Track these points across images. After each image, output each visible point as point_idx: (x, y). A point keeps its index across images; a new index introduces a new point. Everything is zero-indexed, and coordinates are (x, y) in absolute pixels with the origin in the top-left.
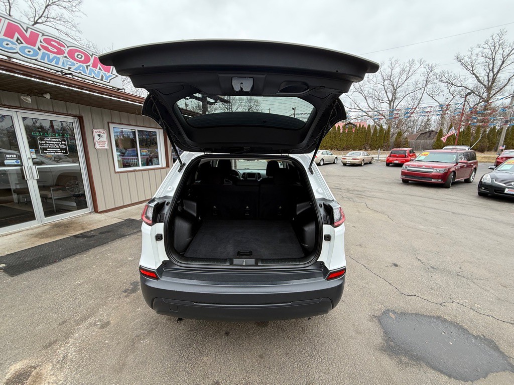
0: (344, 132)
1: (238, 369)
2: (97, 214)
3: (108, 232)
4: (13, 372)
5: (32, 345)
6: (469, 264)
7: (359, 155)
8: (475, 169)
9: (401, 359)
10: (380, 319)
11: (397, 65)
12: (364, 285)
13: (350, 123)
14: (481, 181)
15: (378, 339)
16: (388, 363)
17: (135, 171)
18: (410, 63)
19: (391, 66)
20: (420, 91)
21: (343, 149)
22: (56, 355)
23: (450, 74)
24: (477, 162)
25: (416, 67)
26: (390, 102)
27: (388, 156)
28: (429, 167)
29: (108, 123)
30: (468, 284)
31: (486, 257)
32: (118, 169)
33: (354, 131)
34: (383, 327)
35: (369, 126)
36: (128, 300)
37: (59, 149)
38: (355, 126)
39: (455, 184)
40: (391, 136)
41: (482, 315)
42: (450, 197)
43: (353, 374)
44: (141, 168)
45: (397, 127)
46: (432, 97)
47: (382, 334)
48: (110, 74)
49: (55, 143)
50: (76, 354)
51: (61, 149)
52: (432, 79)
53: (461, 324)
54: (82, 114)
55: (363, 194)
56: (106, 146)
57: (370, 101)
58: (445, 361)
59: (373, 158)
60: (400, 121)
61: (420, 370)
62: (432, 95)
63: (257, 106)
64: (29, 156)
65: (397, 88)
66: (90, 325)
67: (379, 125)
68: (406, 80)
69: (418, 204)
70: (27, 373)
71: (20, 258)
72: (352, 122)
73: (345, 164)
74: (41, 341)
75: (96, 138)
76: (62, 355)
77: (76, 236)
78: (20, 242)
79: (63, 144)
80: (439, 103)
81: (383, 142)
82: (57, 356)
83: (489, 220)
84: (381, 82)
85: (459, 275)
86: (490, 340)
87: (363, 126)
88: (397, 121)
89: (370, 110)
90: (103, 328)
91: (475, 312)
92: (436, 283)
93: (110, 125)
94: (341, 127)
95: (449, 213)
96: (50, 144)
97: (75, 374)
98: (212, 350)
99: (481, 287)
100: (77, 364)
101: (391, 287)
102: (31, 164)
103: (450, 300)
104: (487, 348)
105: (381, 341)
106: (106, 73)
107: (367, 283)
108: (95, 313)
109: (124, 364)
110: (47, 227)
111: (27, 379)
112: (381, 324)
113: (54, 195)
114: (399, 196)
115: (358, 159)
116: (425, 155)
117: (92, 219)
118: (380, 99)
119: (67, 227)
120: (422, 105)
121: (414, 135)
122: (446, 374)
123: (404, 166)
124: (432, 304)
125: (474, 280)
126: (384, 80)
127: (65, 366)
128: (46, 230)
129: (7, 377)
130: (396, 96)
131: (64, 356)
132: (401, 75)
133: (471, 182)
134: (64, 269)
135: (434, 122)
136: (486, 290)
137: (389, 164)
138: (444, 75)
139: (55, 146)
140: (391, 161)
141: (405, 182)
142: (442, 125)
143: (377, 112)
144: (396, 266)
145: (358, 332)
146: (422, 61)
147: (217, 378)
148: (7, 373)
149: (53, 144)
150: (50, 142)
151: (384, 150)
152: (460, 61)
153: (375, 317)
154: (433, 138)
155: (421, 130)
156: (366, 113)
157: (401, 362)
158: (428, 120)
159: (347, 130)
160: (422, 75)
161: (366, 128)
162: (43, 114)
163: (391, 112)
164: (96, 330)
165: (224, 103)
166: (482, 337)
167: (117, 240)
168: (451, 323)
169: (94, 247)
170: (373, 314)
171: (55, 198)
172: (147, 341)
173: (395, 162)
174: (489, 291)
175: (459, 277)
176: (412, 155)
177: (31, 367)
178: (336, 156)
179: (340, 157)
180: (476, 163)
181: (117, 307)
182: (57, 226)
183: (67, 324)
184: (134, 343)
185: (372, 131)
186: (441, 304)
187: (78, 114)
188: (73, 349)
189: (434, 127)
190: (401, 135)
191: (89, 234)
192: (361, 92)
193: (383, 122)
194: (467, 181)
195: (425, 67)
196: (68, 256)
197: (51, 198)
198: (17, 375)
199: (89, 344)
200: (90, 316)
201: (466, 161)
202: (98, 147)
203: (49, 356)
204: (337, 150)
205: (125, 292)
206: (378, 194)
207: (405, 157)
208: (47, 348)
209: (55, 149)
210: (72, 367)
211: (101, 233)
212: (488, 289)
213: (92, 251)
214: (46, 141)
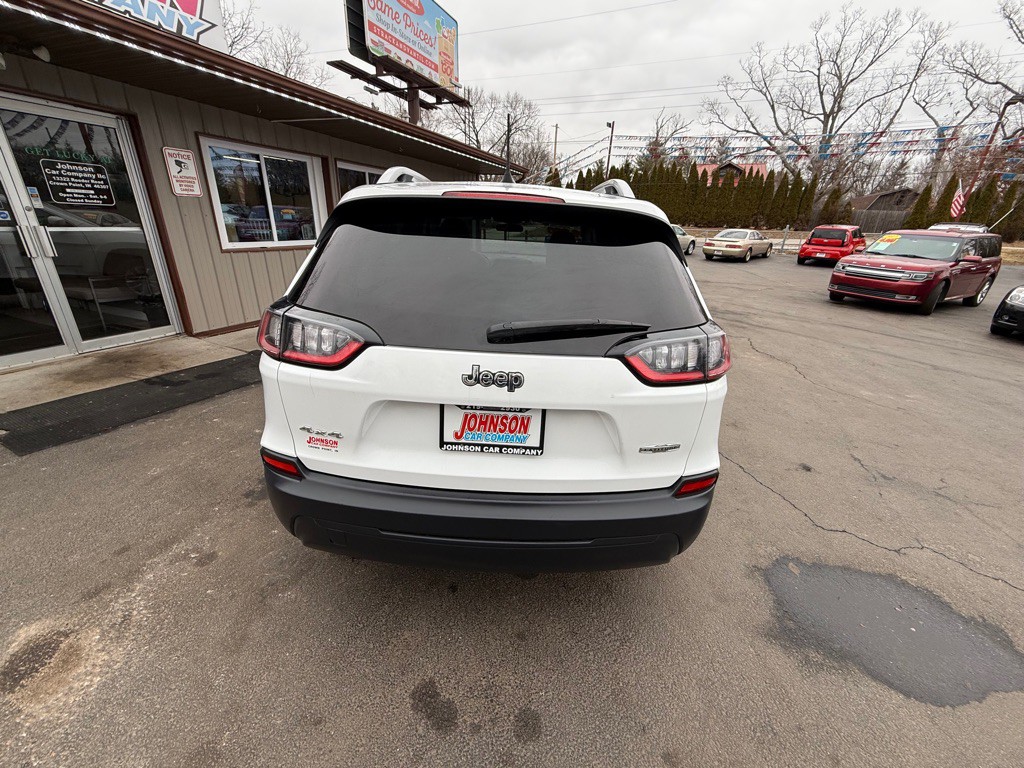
0: (714, 184)
1: (473, 659)
2: (192, 339)
3: (213, 375)
4: (24, 642)
5: (61, 590)
6: (960, 473)
7: (743, 238)
8: (993, 276)
9: (807, 656)
10: (769, 574)
11: (857, 24)
12: (739, 506)
13: (730, 166)
14: (1004, 302)
15: (764, 614)
16: (780, 661)
17: (264, 249)
18: (890, 19)
19: (842, 27)
20: (899, 92)
21: (709, 225)
22: (108, 613)
23: (977, 51)
24: (1000, 261)
25: (901, 30)
26: (827, 116)
27: (804, 241)
28: (895, 266)
29: (197, 135)
30: (956, 514)
31: (1000, 461)
32: (227, 245)
33: (736, 185)
34: (773, 590)
35: (772, 172)
36: (253, 512)
37: (92, 192)
38: (741, 172)
39: (944, 307)
40: (815, 197)
41: (982, 577)
42: (929, 334)
43: (708, 679)
44: (276, 243)
45: (832, 178)
46: (924, 108)
47: (771, 602)
48: (196, 19)
49: (80, 175)
50: (149, 613)
51: (98, 192)
52: (933, 63)
53: (937, 592)
54: (135, 110)
55: (745, 319)
56: (197, 190)
57: (781, 113)
58: (900, 664)
59: (771, 245)
60: (841, 164)
61: (845, 680)
62: (923, 104)
63: (529, 116)
64: (27, 203)
65: (847, 84)
66: (177, 558)
67: (793, 172)
68: (872, 63)
69: (859, 345)
70: (50, 644)
71: (34, 419)
72: (735, 161)
73: (710, 257)
74: (79, 584)
75: (173, 169)
76: (120, 614)
77: (148, 381)
78: (35, 389)
79: (100, 180)
80: (936, 123)
81: (796, 211)
82: (110, 616)
83: (1009, 384)
84: (814, 67)
85: (938, 495)
86: (997, 626)
87: (758, 172)
88: (833, 165)
89: (779, 134)
90: (202, 565)
91: (967, 570)
92: (890, 509)
93: (202, 139)
94: (709, 174)
95: (924, 366)
96: (70, 177)
97: (146, 651)
98: (422, 618)
99: (984, 521)
100: (150, 633)
101: (794, 512)
102: (34, 222)
103: (917, 544)
104: (988, 643)
105: (767, 617)
106: (189, 16)
107: (745, 501)
108: (186, 534)
109: (244, 638)
110: (89, 360)
111: (51, 657)
112: (770, 586)
113: (98, 295)
114: (822, 327)
115: (739, 247)
116: (889, 241)
117: (181, 349)
118: (806, 108)
119: (130, 362)
120: (896, 127)
121: (868, 197)
122: (899, 690)
123: (839, 264)
124: (880, 550)
125: (969, 506)
126: (821, 62)
127: (127, 635)
128: (86, 366)
129: (11, 651)
130: (842, 104)
131: (125, 616)
132: (862, 49)
133: (977, 305)
134: (124, 446)
135: (916, 169)
136: (994, 527)
137: (804, 259)
138: (963, 53)
139: (84, 184)
140: (811, 253)
141: (836, 299)
142: (934, 176)
143: (792, 139)
144: (808, 469)
145: (722, 599)
146: (919, 16)
147: (430, 673)
148: (10, 643)
149: (77, 178)
150: (69, 174)
151: (796, 230)
152: (1008, 17)
153: (759, 569)
154: (907, 207)
155: (882, 188)
156: (769, 143)
157: (807, 661)
158: (903, 164)
159: (721, 181)
160: (911, 50)
161: (765, 178)
162: (44, 102)
163: (826, 142)
164: (189, 568)
165: (457, 106)
166: (980, 620)
167: (233, 392)
168: (916, 589)
169: (185, 405)
170: (753, 563)
171: (101, 301)
172: (290, 594)
173: (818, 255)
174: (1000, 529)
175: (939, 499)
176: (858, 243)
177: (59, 633)
178: (693, 238)
179: (700, 241)
180: (997, 264)
181: (231, 525)
182: (110, 359)
183: (131, 553)
184: (266, 597)
185: (776, 186)
186: (898, 551)
187: (123, 106)
188: (142, 603)
189: (911, 181)
190: (838, 197)
191: (176, 378)
192: (764, 90)
193: (802, 164)
194: (970, 302)
195: (923, 32)
196: (133, 420)
197: (93, 301)
198: (32, 648)
199: (175, 595)
200: (175, 540)
201: (977, 258)
202: (178, 190)
203: (95, 614)
204: (696, 226)
205: (247, 495)
206: (779, 323)
207: (842, 245)
208: (91, 598)
209: (83, 191)
210: (140, 638)
211: (200, 377)
212: (1000, 524)
213: (180, 412)
214: (60, 170)
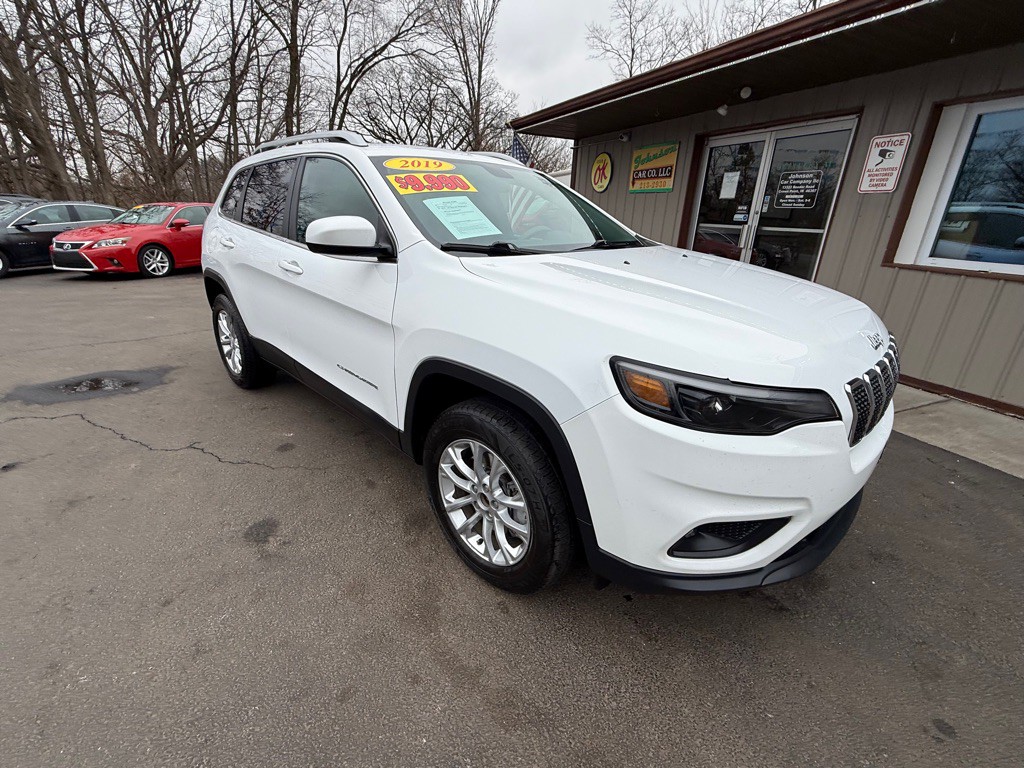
29: (939, 105)
32: (915, 259)
37: (802, 196)
49: (802, 182)
51: (806, 196)
56: (891, 184)
75: (872, 162)
79: (814, 184)
96: (793, 185)
102: (756, 221)
139: (799, 190)
149: (798, 185)
150: (794, 182)
187: (857, 104)
202: (865, 185)
209: (796, 196)
214: (790, 180)
